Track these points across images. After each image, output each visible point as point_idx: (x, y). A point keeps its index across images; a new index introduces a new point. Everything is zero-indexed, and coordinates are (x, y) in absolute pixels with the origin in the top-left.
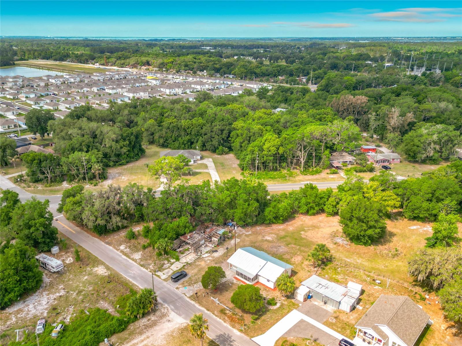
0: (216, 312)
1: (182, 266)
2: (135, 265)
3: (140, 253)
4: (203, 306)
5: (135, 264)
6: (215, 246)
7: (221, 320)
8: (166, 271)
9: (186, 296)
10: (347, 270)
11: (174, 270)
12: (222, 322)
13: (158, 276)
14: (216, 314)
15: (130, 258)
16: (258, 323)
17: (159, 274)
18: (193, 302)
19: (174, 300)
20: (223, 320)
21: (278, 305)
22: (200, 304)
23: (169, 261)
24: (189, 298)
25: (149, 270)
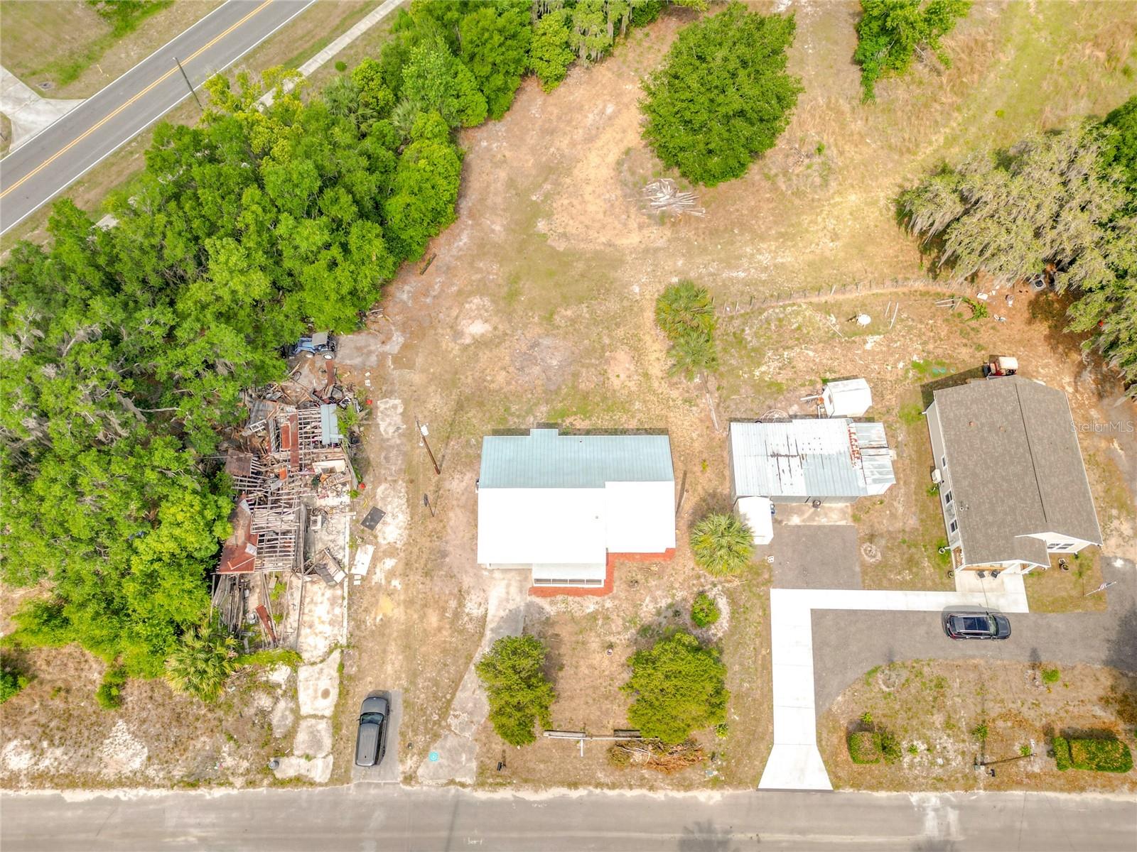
0: (600, 775)
1: (336, 674)
2: (162, 800)
3: (121, 730)
4: (548, 783)
5: (156, 793)
6: (354, 494)
7: (637, 792)
8: (302, 737)
9: (463, 785)
10: (768, 321)
11: (328, 713)
12: (644, 791)
13: (298, 780)
14: (608, 780)
15: (110, 785)
16: (734, 721)
17: (291, 773)
18: (505, 794)
19: (444, 834)
20: (641, 786)
21: (722, 603)
22: (530, 779)
23: (270, 688)
24: (481, 784)
25: (239, 782)
